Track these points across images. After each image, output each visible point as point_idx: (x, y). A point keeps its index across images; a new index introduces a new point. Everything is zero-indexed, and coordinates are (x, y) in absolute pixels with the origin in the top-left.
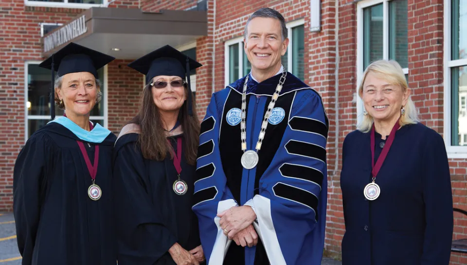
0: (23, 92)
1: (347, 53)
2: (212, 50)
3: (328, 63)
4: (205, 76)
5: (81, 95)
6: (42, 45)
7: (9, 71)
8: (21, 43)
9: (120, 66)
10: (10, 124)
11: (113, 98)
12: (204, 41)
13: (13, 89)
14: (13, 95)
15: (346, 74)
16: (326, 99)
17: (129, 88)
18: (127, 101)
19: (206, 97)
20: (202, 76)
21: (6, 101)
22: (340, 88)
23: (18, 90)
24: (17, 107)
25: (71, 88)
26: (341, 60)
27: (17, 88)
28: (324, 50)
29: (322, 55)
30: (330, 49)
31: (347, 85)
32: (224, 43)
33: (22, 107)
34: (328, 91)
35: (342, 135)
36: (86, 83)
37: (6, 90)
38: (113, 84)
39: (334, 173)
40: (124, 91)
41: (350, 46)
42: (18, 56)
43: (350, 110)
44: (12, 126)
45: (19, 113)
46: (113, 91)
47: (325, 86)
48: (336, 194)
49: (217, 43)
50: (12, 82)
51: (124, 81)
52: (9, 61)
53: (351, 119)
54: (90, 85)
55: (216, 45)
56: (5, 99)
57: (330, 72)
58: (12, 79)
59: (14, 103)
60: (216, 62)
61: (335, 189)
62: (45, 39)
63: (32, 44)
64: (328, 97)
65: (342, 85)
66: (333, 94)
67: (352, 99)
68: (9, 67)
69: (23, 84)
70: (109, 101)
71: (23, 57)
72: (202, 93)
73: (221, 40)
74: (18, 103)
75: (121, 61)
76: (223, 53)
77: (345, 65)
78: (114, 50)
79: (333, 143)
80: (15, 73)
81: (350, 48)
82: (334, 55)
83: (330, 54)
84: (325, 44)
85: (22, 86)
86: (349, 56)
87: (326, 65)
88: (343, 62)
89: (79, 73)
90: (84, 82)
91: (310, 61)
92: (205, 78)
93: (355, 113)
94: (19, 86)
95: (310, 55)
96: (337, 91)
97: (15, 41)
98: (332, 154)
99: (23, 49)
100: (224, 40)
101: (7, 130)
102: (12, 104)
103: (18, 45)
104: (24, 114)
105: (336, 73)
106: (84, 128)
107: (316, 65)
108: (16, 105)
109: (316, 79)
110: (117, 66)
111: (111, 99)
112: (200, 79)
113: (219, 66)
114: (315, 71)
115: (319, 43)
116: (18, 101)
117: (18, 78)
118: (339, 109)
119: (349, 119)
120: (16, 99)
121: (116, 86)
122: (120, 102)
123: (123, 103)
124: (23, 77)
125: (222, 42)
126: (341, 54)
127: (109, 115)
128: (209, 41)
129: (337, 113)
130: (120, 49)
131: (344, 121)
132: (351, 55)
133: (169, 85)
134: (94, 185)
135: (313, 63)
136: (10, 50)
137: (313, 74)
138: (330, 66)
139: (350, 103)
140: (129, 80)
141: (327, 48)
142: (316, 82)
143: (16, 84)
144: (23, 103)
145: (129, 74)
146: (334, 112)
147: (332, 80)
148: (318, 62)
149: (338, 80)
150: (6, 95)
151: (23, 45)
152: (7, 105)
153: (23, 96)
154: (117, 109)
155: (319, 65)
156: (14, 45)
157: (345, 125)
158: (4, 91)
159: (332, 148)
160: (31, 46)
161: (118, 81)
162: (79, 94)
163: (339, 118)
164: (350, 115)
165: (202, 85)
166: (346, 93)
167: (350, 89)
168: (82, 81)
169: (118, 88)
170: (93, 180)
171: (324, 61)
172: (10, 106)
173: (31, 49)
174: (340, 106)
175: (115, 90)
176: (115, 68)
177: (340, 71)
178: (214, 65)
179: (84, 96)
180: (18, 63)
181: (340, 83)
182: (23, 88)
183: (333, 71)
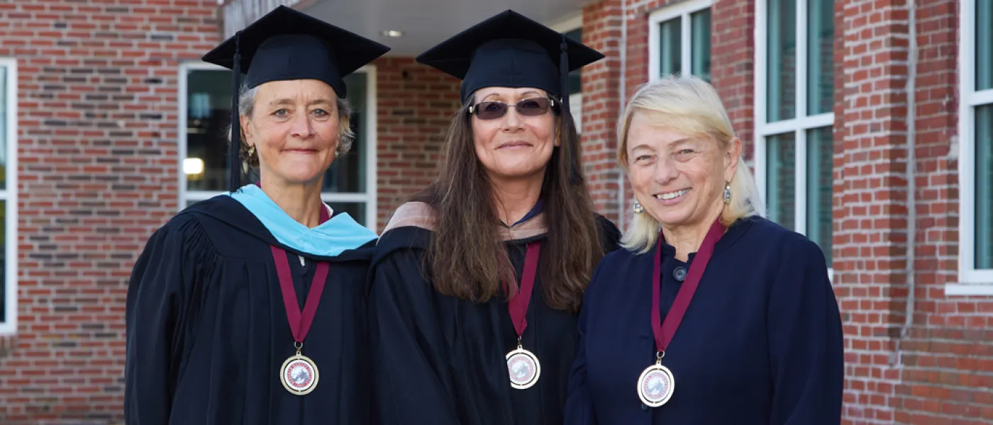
0: (175, 135)
1: (935, 39)
2: (618, 34)
3: (890, 63)
4: (603, 95)
5: (297, 135)
6: (220, 23)
7: (143, 85)
8: (169, 20)
9: (405, 74)
10: (144, 213)
11: (389, 151)
12: (598, 11)
13: (150, 129)
14: (150, 144)
15: (933, 91)
16: (885, 151)
17: (428, 125)
18: (422, 157)
19: (604, 146)
20: (594, 98)
21: (136, 156)
22: (918, 125)
23: (163, 132)
24: (160, 171)
25: (276, 119)
26: (921, 54)
27: (162, 126)
28: (880, 31)
29: (876, 45)
30: (894, 29)
31: (934, 116)
32: (647, 16)
33: (171, 171)
34: (888, 133)
35: (923, 239)
36: (312, 108)
37: (135, 131)
38: (390, 116)
39: (903, 332)
40: (416, 134)
41: (943, 20)
42: (163, 50)
43: (941, 177)
44: (148, 217)
45: (165, 185)
46: (389, 134)
47: (882, 120)
48: (908, 383)
49: (632, 17)
50: (149, 111)
51: (416, 109)
52: (142, 63)
53: (945, 201)
54: (322, 113)
55: (629, 22)
56: (131, 152)
57: (893, 84)
58: (150, 104)
59: (154, 161)
60: (629, 63)
61: (904, 371)
62: (227, 9)
63: (196, 21)
64: (888, 147)
65: (923, 117)
66: (903, 139)
67: (946, 150)
68: (142, 77)
69: (175, 117)
70: (379, 156)
71: (175, 52)
72: (594, 138)
73: (641, 8)
74: (163, 162)
75: (409, 60)
76: (646, 40)
77: (930, 67)
78: (389, 36)
79: (901, 258)
80: (158, 90)
81: (942, 27)
82: (905, 43)
83: (894, 42)
84: (883, 17)
85: (172, 122)
86: (939, 45)
87: (886, 68)
88: (925, 60)
89: (297, 82)
90: (307, 105)
91: (846, 58)
92: (602, 101)
93: (953, 186)
94: (164, 121)
95: (848, 44)
96: (911, 132)
97: (158, 15)
98: (899, 286)
99: (175, 34)
100: (647, 9)
101: (135, 226)
102: (149, 165)
103: (163, 23)
104: (175, 188)
105: (910, 89)
106: (299, 220)
107: (860, 68)
108: (157, 166)
109: (861, 102)
110: (399, 74)
111: (383, 152)
112: (590, 104)
113: (636, 72)
114: (860, 83)
115: (868, 14)
116: (164, 156)
117: (164, 103)
118: (918, 174)
119: (939, 200)
120: (158, 153)
121: (396, 122)
122: (405, 161)
123: (413, 161)
124: (175, 99)
125: (642, 15)
126: (920, 41)
127: (379, 191)
128: (613, 13)
129: (911, 187)
130: (403, 34)
131: (927, 206)
132: (946, 44)
133: (512, 111)
134: (299, 356)
135: (853, 64)
136: (143, 37)
137: (854, 91)
138: (894, 70)
139: (942, 162)
140: (428, 108)
141: (887, 26)
142: (860, 110)
143: (159, 117)
144: (175, 162)
145: (428, 91)
146: (904, 183)
147: (900, 105)
148: (867, 61)
149: (915, 105)
150: (135, 143)
151: (174, 23)
152: (138, 166)
153: (175, 144)
154: (399, 177)
155: (868, 68)
156: (153, 25)
157: (931, 215)
158: (130, 134)
159: (898, 271)
160: (194, 26)
161: (401, 108)
162: (293, 133)
163: (917, 196)
164: (942, 191)
165: (594, 117)
166: (934, 138)
167: (942, 126)
168: (302, 101)
169: (401, 125)
170: (298, 344)
171: (880, 58)
172: (142, 170)
173: (195, 34)
174: (919, 167)
175: (394, 130)
176: (393, 78)
177: (918, 82)
178: (623, 69)
179: (304, 139)
180: (164, 67)
181: (919, 111)
182: (175, 126)
183: (902, 84)
